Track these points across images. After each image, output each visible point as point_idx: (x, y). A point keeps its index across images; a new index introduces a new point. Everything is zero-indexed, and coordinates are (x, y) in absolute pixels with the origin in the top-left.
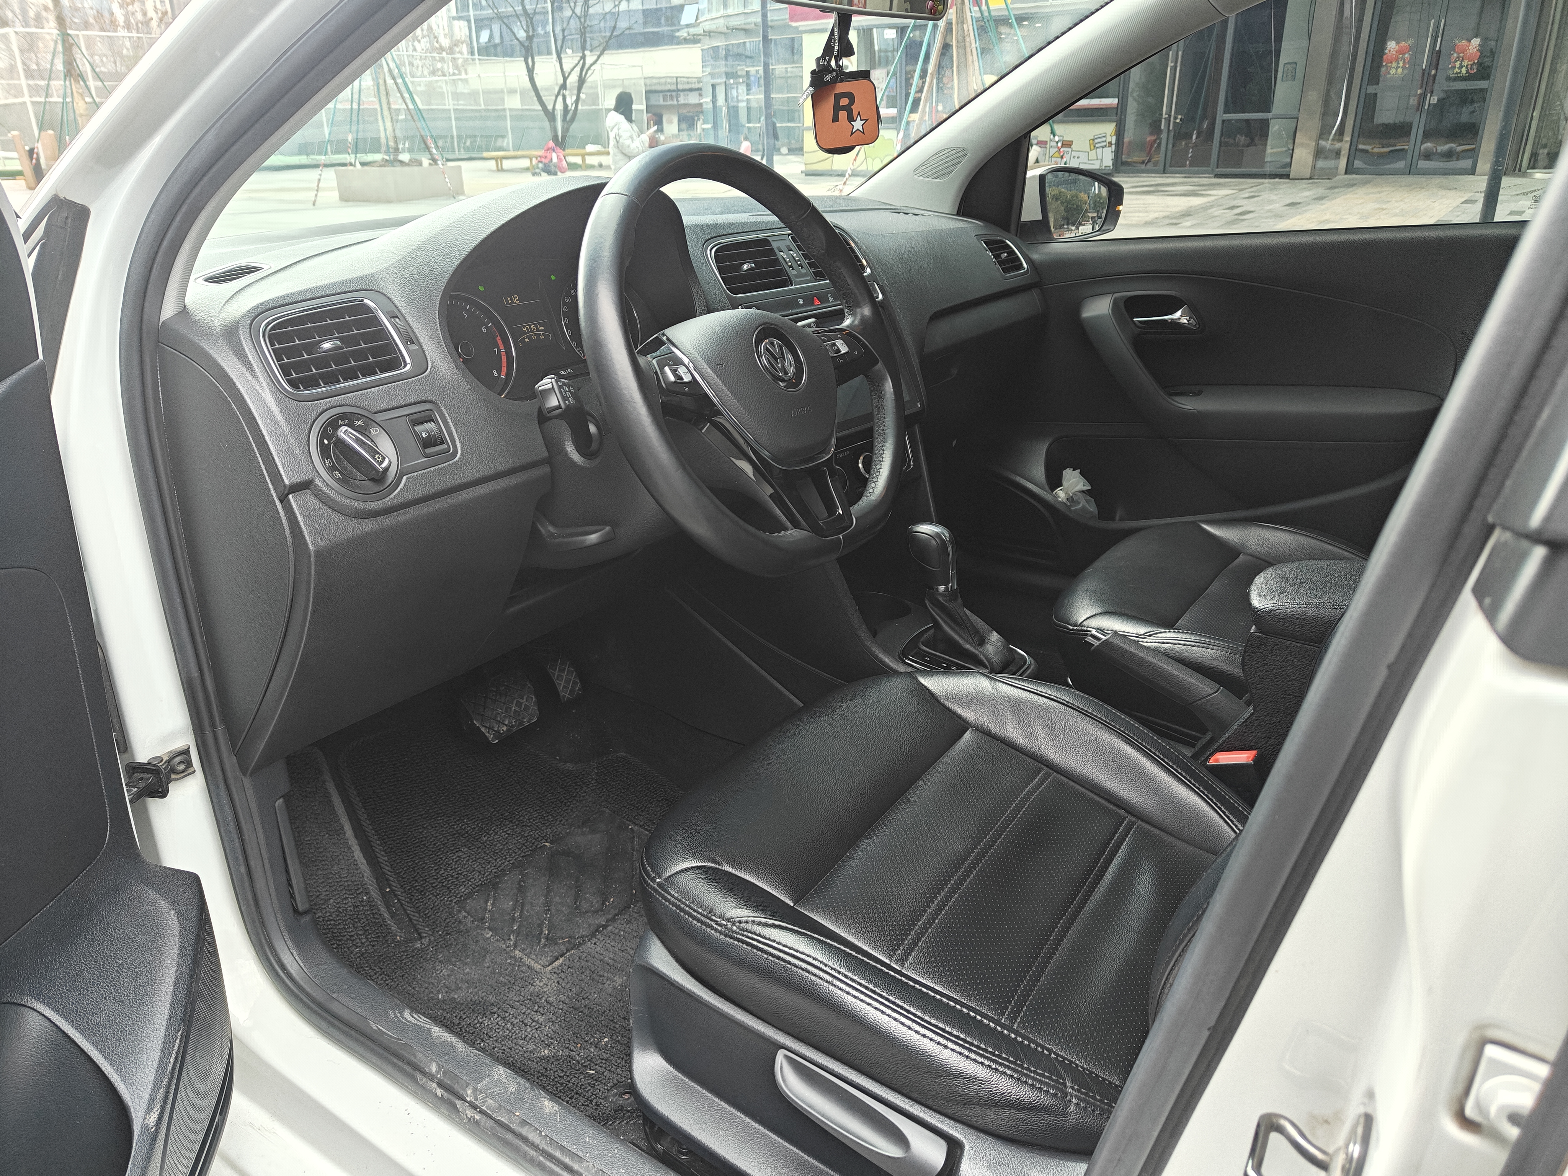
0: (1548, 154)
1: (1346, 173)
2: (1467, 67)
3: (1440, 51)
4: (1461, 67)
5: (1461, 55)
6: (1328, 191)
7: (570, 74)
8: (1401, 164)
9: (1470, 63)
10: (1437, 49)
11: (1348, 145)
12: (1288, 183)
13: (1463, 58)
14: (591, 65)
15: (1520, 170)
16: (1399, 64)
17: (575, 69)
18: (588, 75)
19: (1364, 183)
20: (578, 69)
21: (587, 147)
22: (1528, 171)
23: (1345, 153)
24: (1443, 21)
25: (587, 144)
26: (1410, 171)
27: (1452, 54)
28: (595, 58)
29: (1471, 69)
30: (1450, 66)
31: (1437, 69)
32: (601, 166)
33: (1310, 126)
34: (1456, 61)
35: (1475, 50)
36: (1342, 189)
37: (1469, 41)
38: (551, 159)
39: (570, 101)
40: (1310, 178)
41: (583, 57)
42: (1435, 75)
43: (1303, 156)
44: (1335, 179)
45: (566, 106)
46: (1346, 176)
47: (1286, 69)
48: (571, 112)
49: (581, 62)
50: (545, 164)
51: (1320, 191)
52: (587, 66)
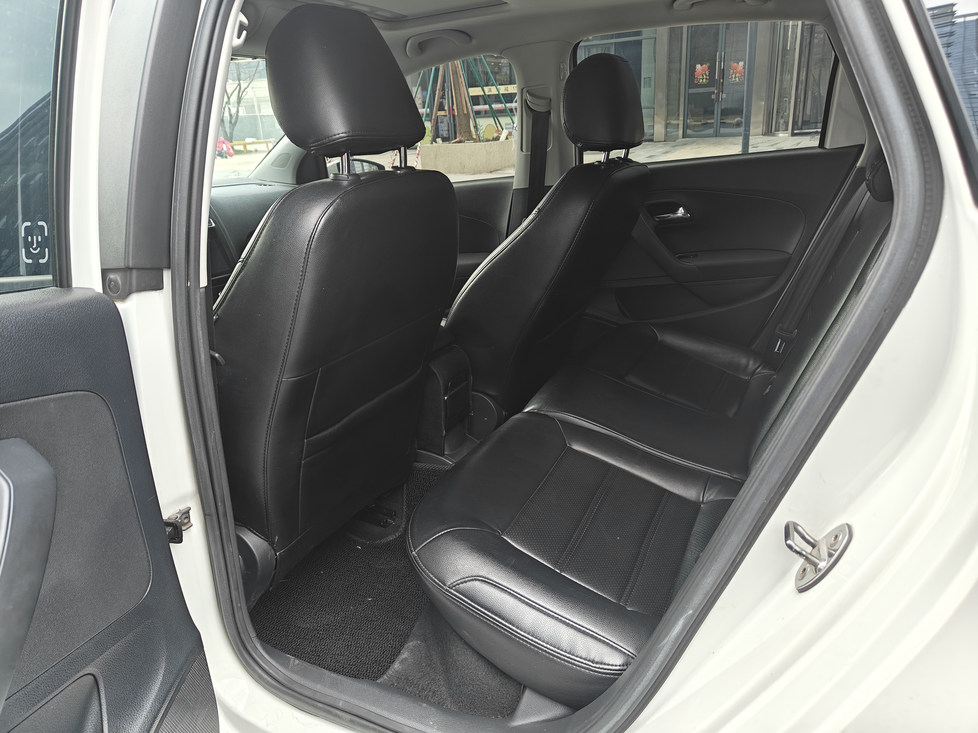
0: (784, 122)
1: (683, 138)
2: (738, 78)
3: (724, 69)
4: (735, 77)
5: (735, 71)
6: (672, 148)
7: (231, 95)
8: (711, 131)
9: (740, 75)
10: (722, 68)
11: (682, 122)
12: (652, 144)
13: (736, 72)
14: (246, 89)
15: (771, 132)
16: (703, 76)
17: (235, 91)
18: (243, 95)
19: (692, 143)
20: (237, 92)
21: (246, 139)
22: (776, 133)
23: (681, 126)
24: (723, 53)
25: (246, 138)
26: (717, 135)
27: (730, 71)
28: (247, 84)
29: (741, 79)
30: (730, 77)
31: (723, 79)
32: (256, 151)
33: (661, 112)
34: (732, 74)
35: (742, 68)
36: (679, 147)
37: (738, 63)
38: (223, 148)
39: (233, 111)
40: (665, 141)
41: (239, 85)
42: (723, 83)
43: (659, 129)
44: (677, 141)
45: (231, 115)
46: (683, 139)
47: (645, 81)
48: (234, 117)
49: (238, 89)
50: (219, 151)
51: (668, 148)
52: (242, 90)
